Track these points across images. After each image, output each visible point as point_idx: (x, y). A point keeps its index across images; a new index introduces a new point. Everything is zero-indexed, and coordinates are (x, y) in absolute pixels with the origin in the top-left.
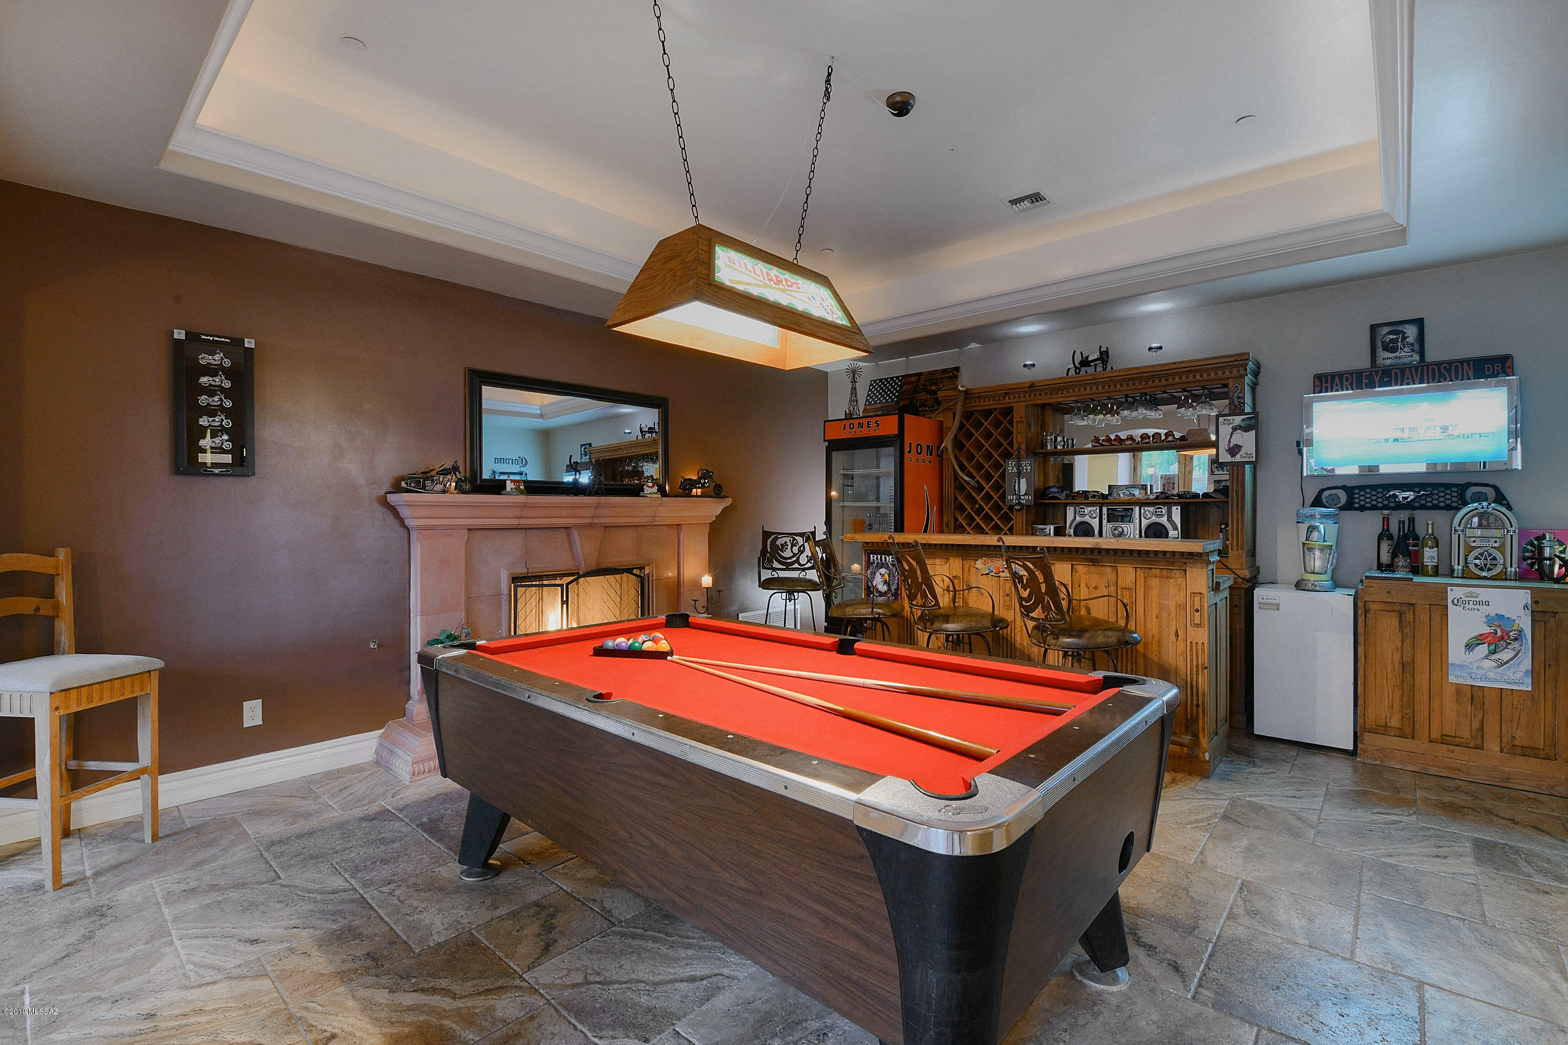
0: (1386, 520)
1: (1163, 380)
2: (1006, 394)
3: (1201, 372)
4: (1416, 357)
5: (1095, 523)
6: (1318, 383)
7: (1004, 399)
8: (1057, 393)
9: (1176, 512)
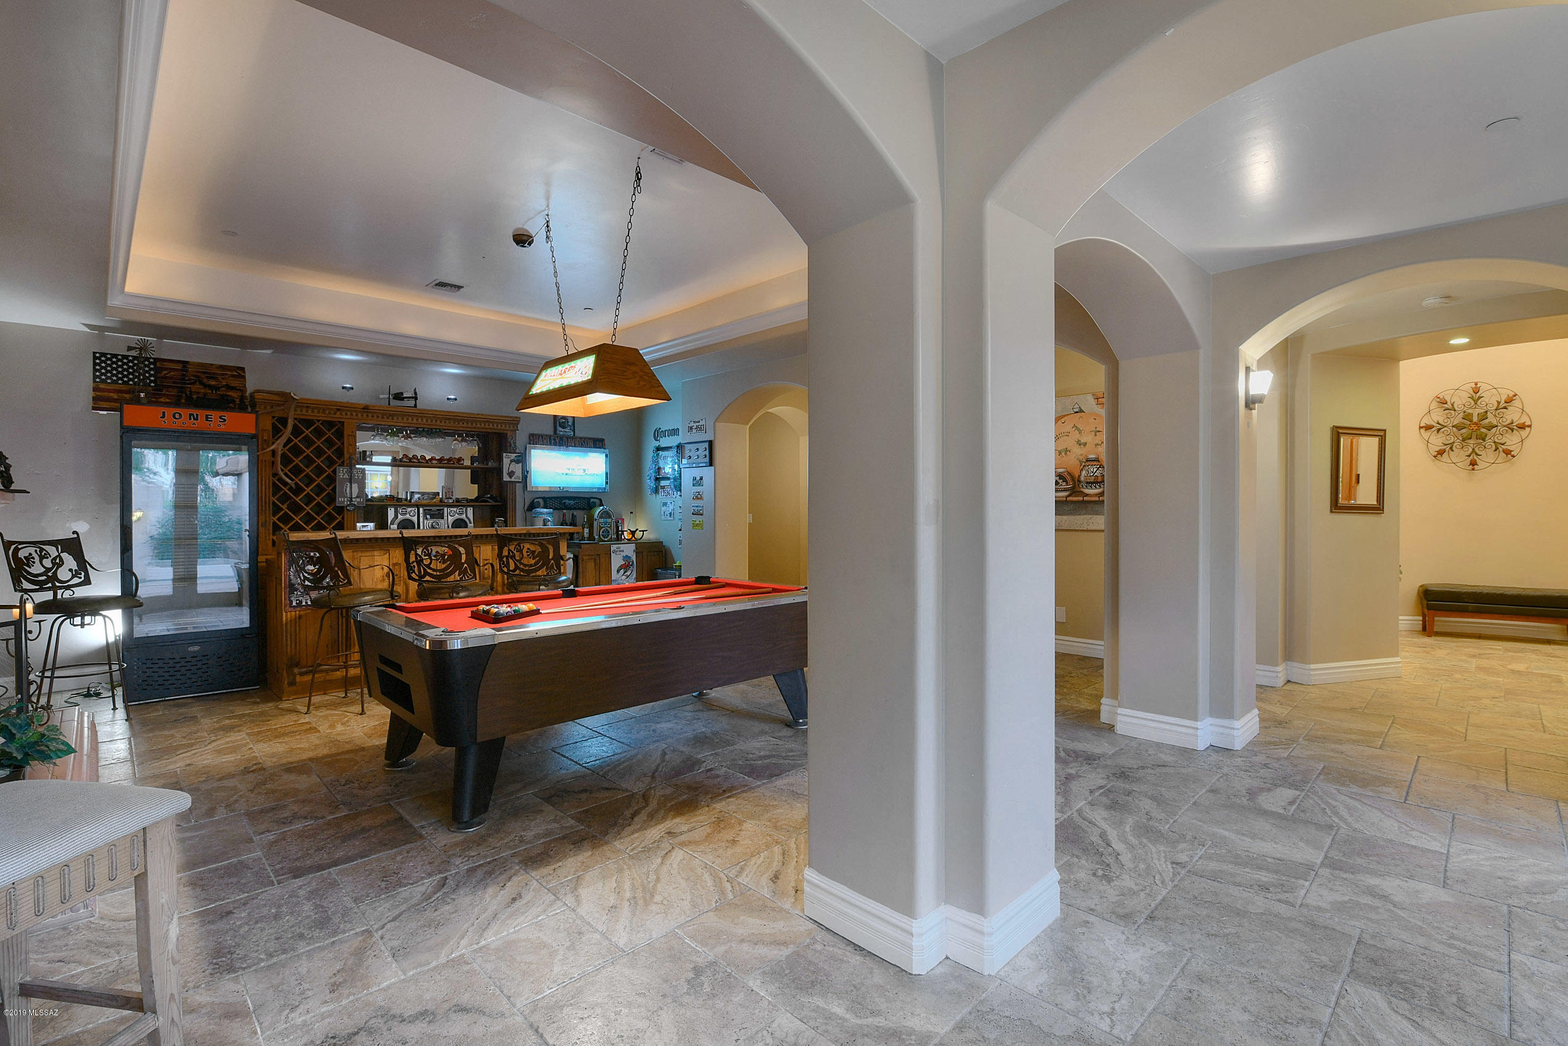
0: (564, 515)
1: (470, 424)
2: (338, 410)
3: (493, 423)
4: (572, 433)
5: (415, 519)
6: (531, 438)
7: (335, 414)
8: (388, 418)
9: (470, 511)
